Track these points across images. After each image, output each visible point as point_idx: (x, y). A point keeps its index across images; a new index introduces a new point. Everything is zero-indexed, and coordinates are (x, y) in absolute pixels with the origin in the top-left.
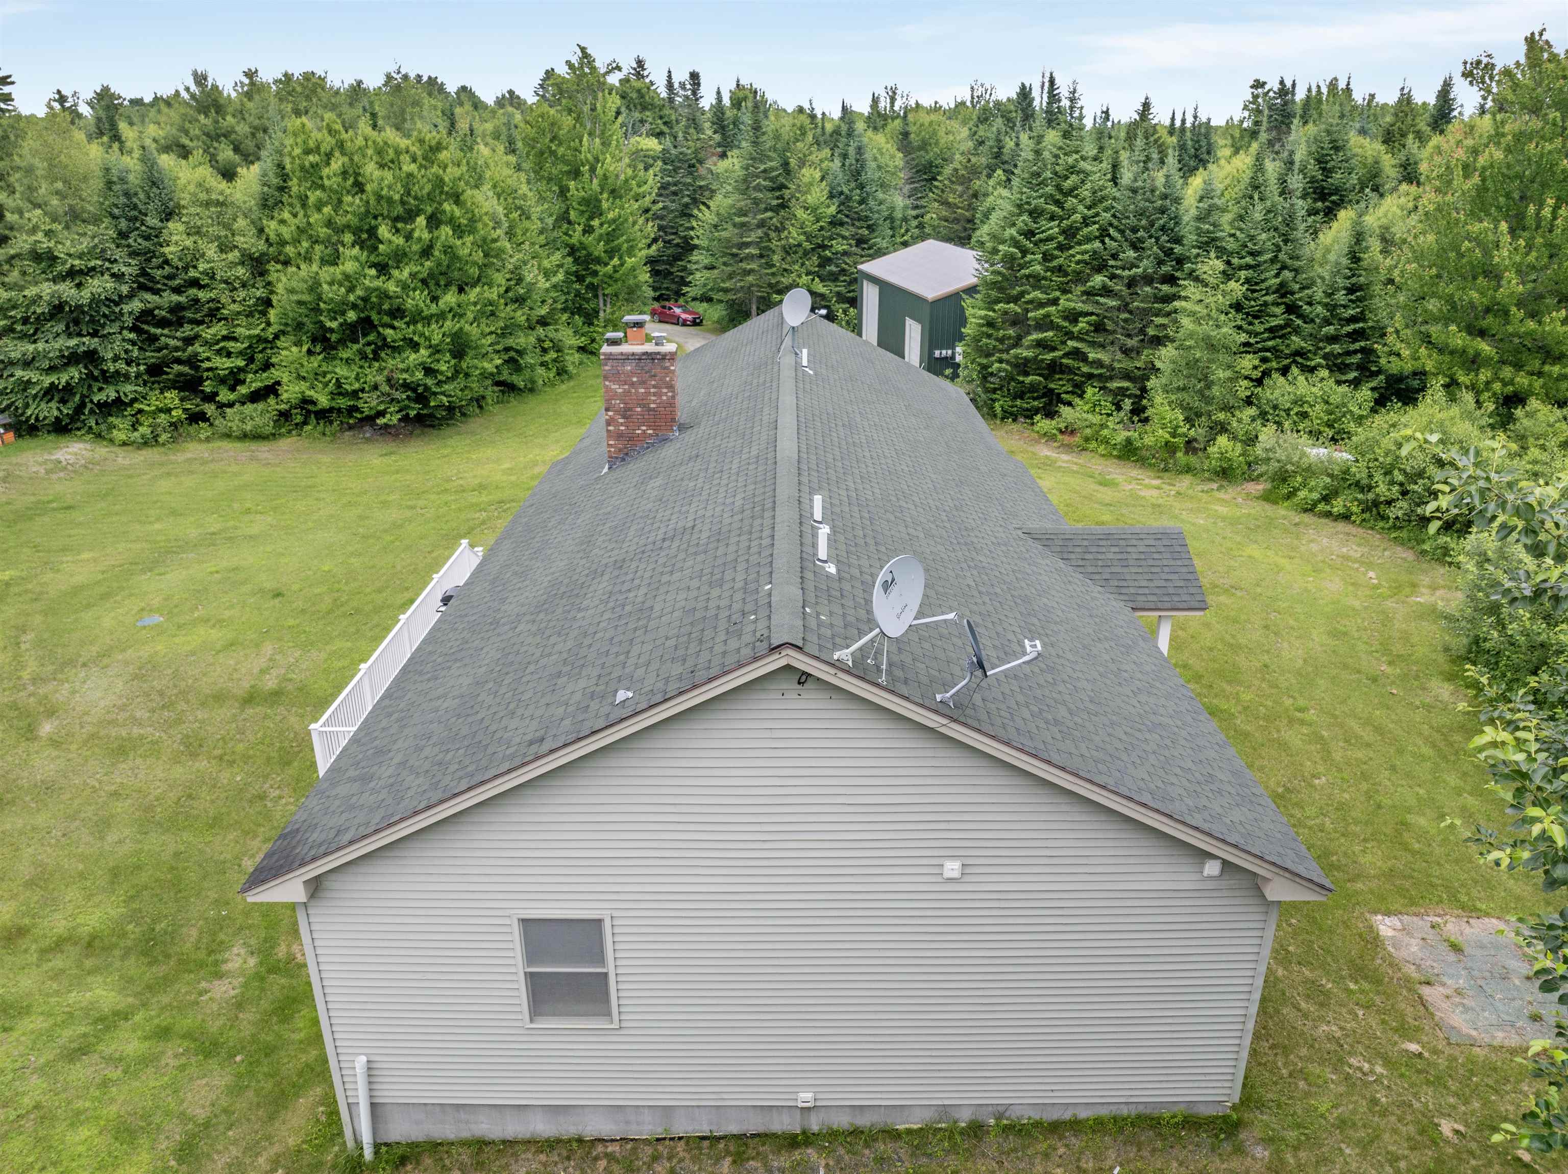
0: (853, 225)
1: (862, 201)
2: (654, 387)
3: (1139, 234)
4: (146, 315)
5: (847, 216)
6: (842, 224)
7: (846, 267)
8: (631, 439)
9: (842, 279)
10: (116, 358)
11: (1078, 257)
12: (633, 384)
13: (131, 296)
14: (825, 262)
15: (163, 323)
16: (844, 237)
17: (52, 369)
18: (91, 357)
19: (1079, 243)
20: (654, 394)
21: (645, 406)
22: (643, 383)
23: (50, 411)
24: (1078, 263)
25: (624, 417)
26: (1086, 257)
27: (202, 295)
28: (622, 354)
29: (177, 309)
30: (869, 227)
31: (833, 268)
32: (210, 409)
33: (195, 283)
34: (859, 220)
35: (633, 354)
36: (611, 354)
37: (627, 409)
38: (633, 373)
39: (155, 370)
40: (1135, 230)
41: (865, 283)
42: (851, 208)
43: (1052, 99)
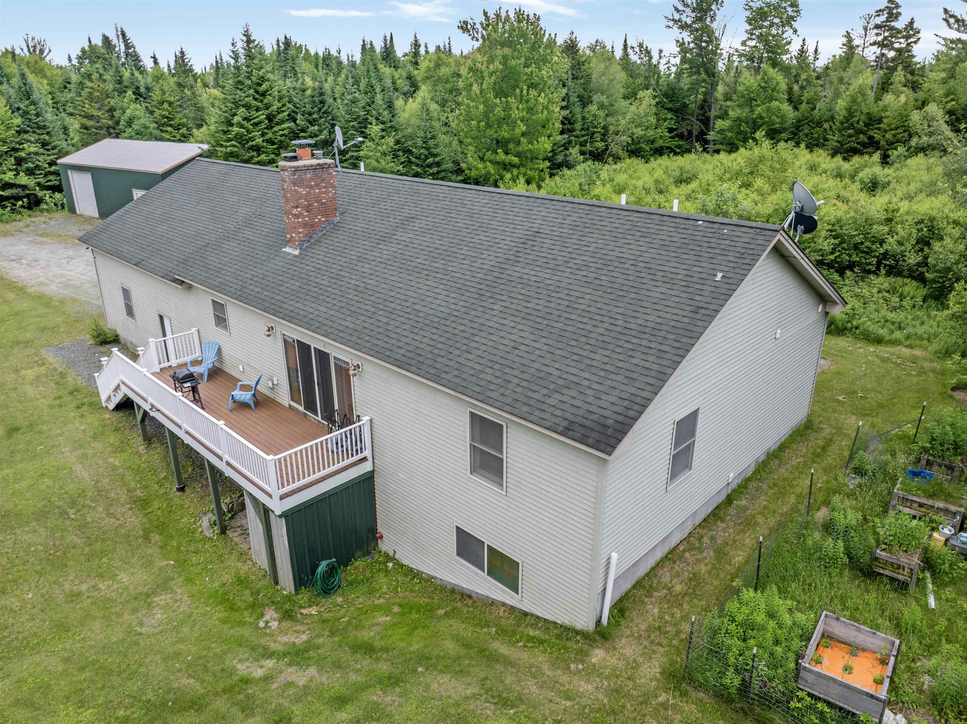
0: (34, 132)
1: (38, 115)
2: (324, 187)
3: (314, 116)
5: (28, 126)
6: (26, 132)
7: (40, 164)
8: (312, 226)
9: (38, 172)
11: (281, 132)
12: (311, 187)
14: (19, 161)
16: (31, 142)
19: (278, 124)
20: (325, 193)
21: (318, 201)
22: (317, 185)
24: (282, 136)
25: (308, 211)
26: (286, 132)
28: (305, 166)
30: (48, 133)
31: (30, 165)
34: (39, 128)
35: (312, 166)
36: (298, 167)
37: (309, 205)
38: (311, 179)
40: (310, 114)
41: (69, 172)
42: (30, 120)
43: (128, 46)
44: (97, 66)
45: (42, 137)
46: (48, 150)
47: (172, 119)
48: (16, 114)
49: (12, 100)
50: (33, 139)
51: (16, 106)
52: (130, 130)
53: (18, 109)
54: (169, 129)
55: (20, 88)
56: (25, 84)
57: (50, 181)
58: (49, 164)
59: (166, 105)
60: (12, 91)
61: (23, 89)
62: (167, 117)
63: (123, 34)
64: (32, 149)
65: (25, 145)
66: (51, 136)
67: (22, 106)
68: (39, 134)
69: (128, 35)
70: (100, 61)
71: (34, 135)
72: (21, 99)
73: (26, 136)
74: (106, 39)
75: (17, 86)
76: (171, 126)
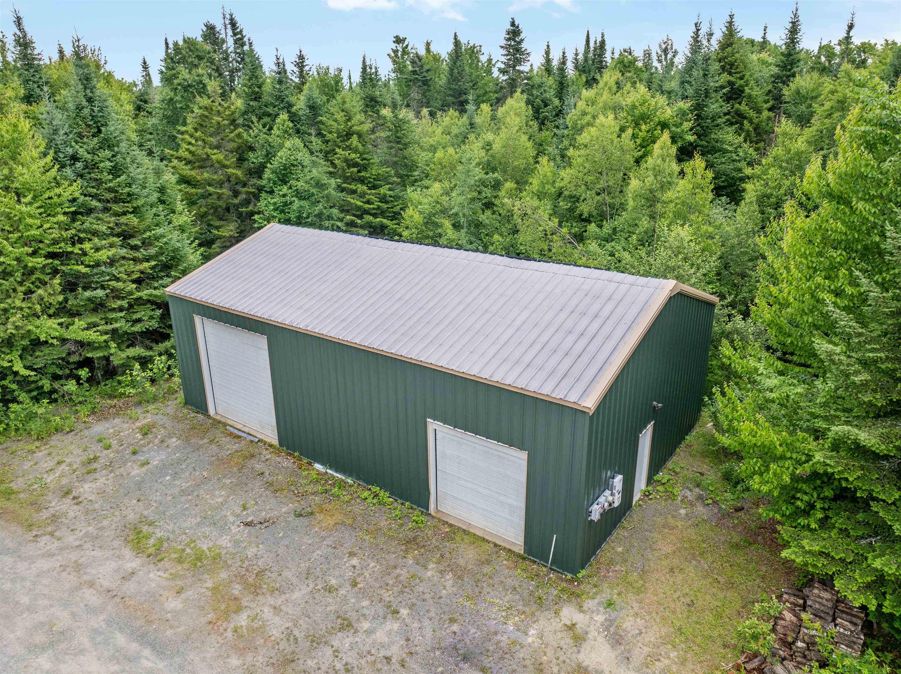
0: (106, 210)
1: (116, 171)
5: (94, 198)
6: (90, 212)
7: (119, 284)
9: (116, 306)
16: (99, 234)
30: (136, 211)
34: (116, 201)
41: (197, 319)
42: (99, 182)
43: (240, 42)
44: (200, 71)
45: (123, 220)
46: (135, 248)
47: (365, 168)
48: (68, 171)
49: (60, 139)
50: (103, 228)
51: (70, 151)
52: (285, 189)
53: (75, 158)
54: (361, 188)
55: (79, 108)
56: (90, 100)
57: (139, 320)
58: (138, 281)
59: (354, 141)
60: (59, 118)
61: (86, 111)
62: (356, 165)
63: (233, 24)
64: (104, 255)
65: (87, 246)
66: (142, 218)
67: (82, 152)
68: (117, 214)
69: (241, 24)
70: (202, 64)
71: (105, 216)
72: (80, 135)
73: (89, 222)
74: (211, 29)
75: (71, 106)
76: (362, 181)
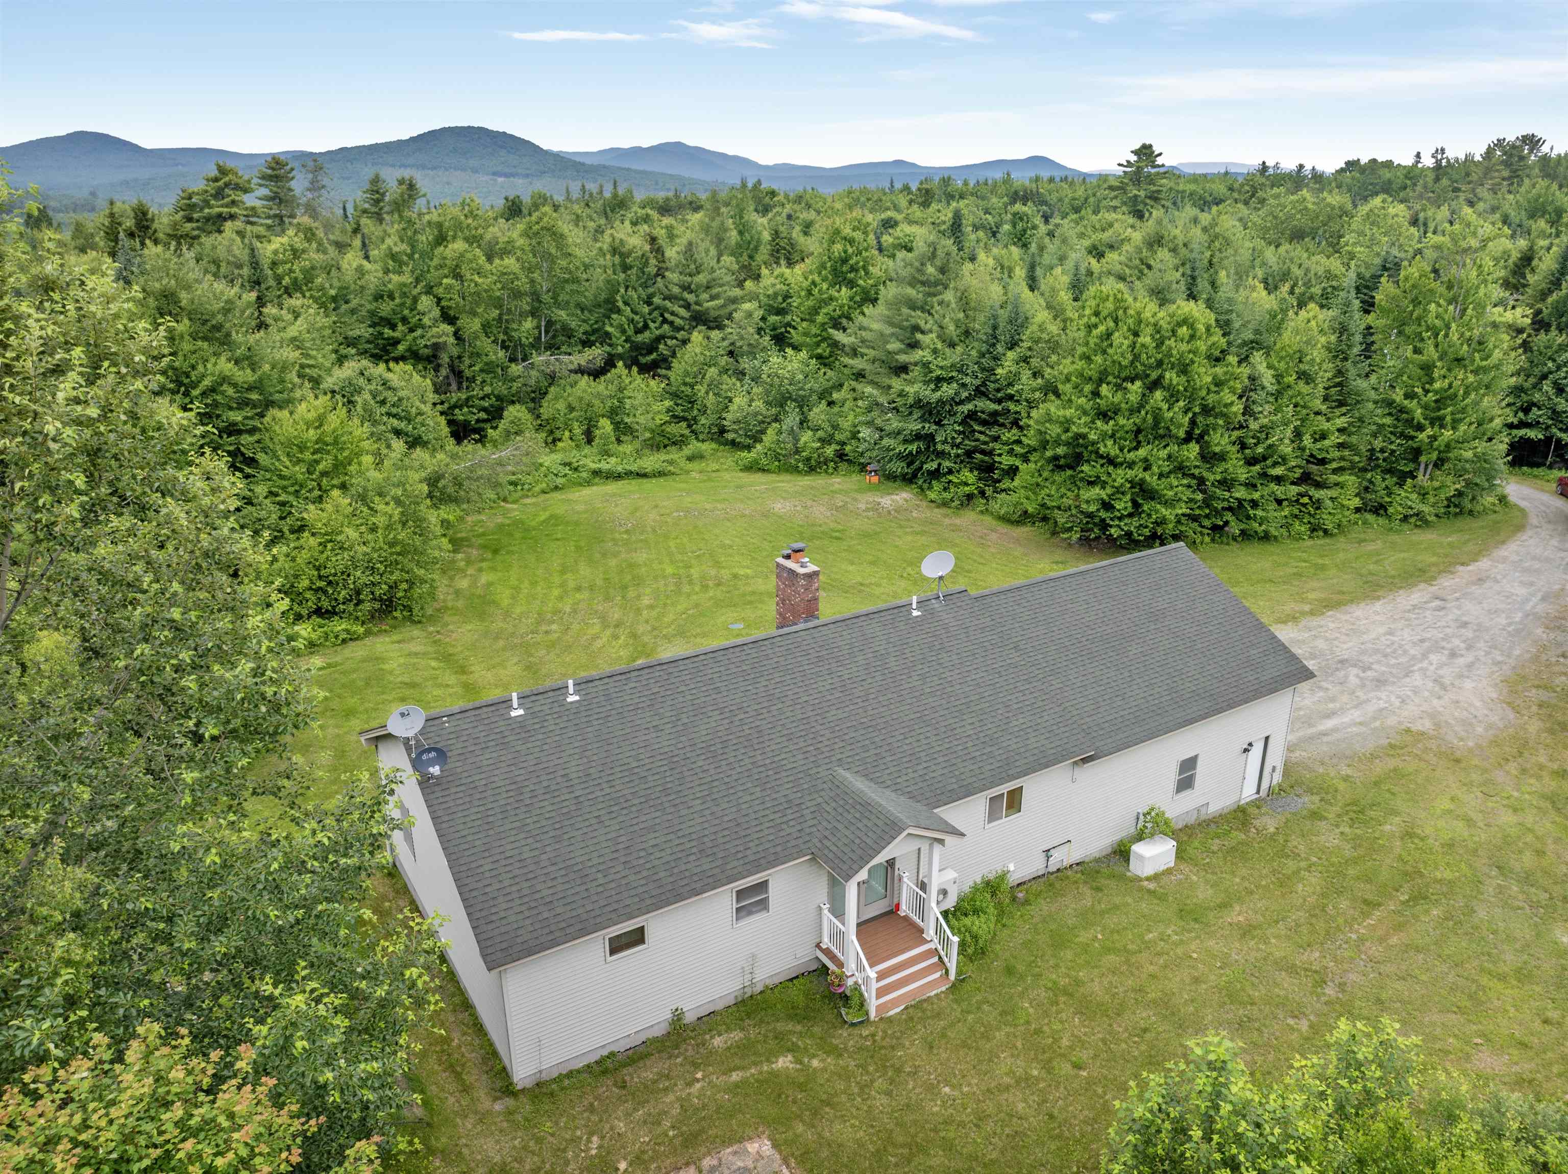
4: (972, 415)
10: (945, 442)
13: (969, 399)
15: (984, 423)
17: (905, 441)
18: (930, 438)
23: (898, 467)
27: (1012, 407)
29: (995, 414)
32: (989, 491)
33: (1011, 397)
39: (969, 454)
